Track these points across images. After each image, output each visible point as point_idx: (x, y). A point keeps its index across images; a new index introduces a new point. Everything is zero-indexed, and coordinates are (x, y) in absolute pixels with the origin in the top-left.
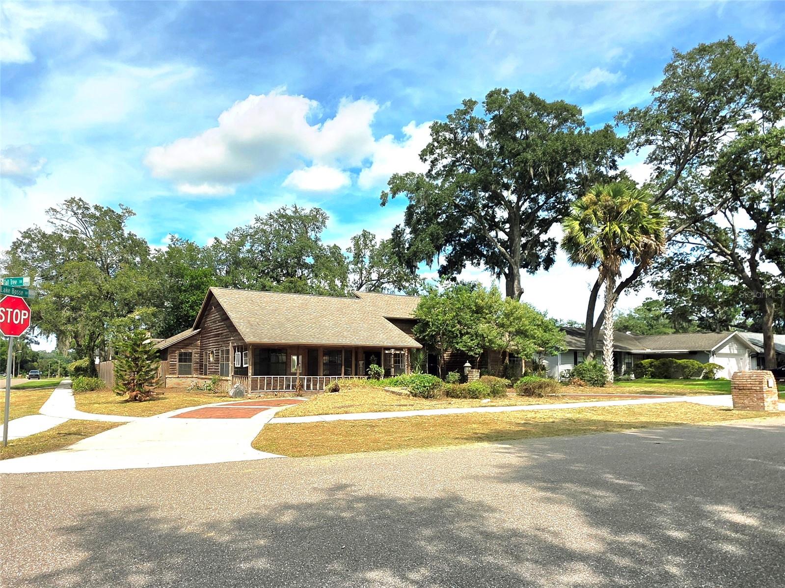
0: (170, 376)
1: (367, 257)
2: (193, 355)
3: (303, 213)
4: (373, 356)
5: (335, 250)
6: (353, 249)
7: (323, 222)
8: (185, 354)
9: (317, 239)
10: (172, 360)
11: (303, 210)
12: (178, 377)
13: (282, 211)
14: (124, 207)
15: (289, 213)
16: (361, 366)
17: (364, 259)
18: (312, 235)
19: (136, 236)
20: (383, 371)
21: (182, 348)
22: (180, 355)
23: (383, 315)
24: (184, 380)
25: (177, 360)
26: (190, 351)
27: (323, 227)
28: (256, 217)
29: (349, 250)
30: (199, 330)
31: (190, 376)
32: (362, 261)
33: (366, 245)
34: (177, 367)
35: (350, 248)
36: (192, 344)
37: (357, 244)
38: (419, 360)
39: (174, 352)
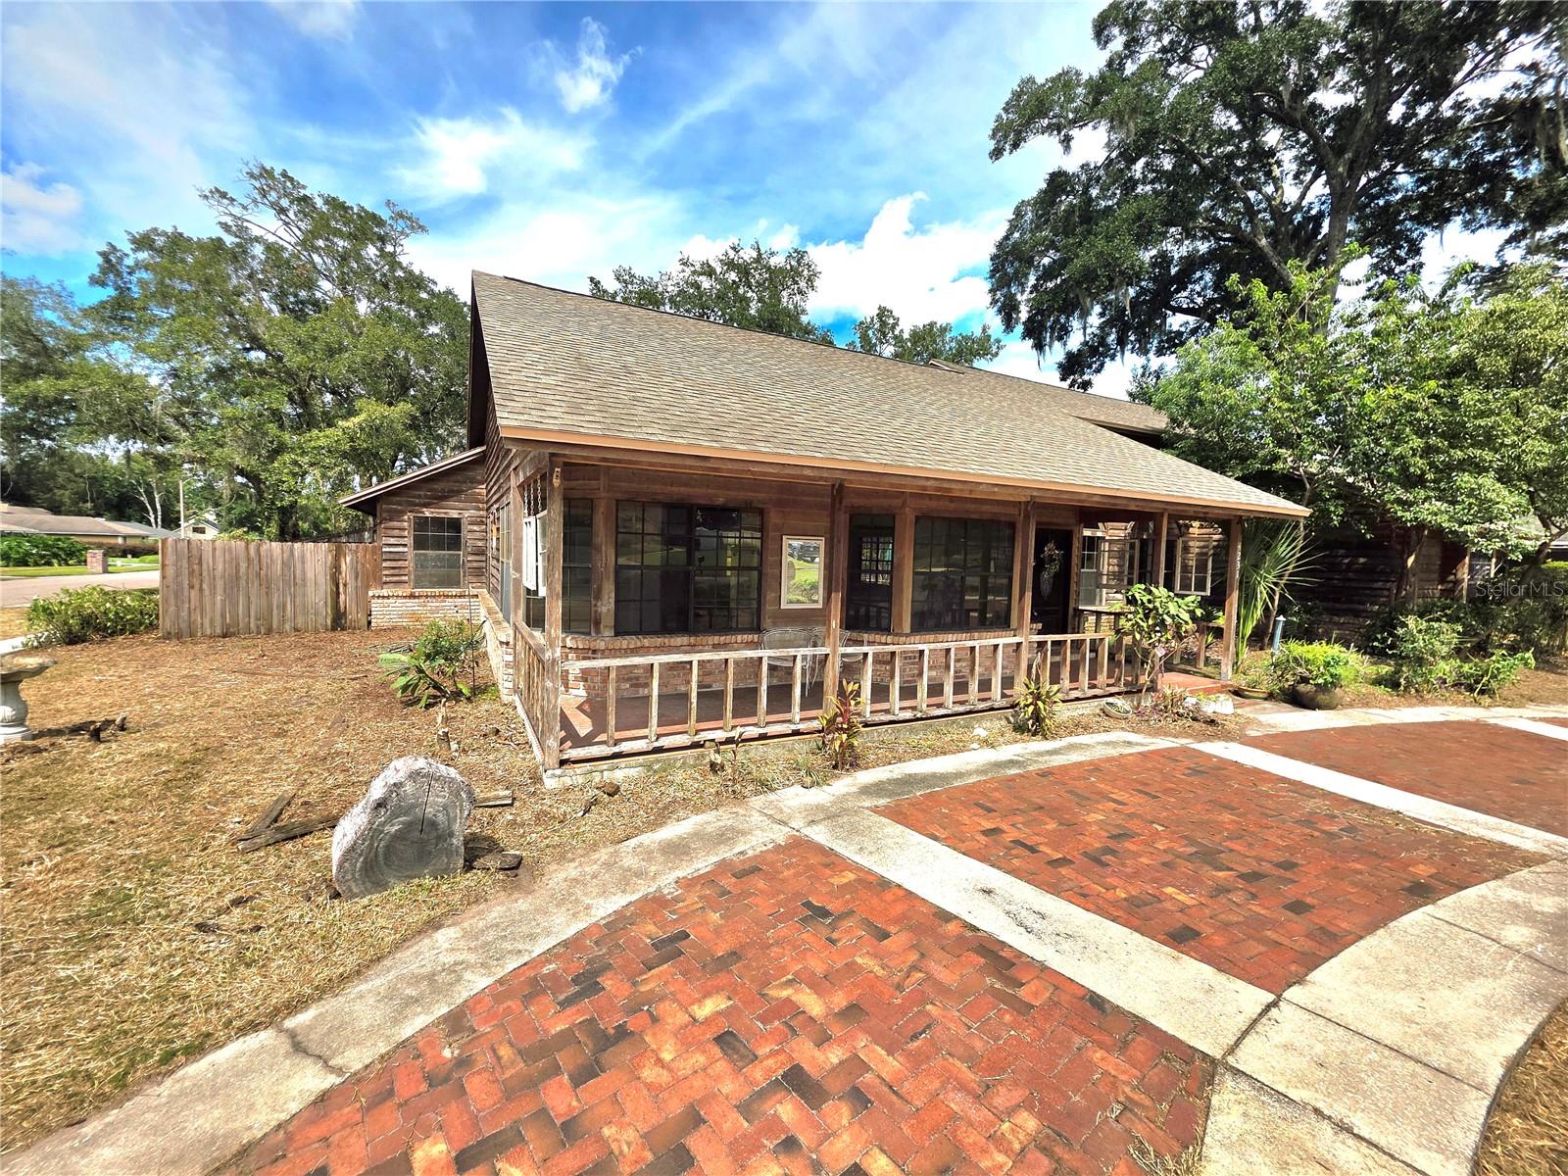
0: (385, 592)
2: (465, 527)
3: (772, 261)
7: (811, 281)
8: (438, 522)
9: (800, 311)
10: (392, 541)
11: (772, 254)
12: (412, 596)
13: (732, 254)
14: (397, 209)
15: (746, 257)
19: (435, 283)
21: (426, 505)
22: (421, 524)
23: (1065, 411)
24: (434, 604)
25: (409, 541)
26: (454, 514)
27: (810, 291)
28: (680, 257)
30: (479, 450)
31: (454, 591)
34: (409, 565)
35: (853, 342)
36: (460, 492)
39: (396, 515)
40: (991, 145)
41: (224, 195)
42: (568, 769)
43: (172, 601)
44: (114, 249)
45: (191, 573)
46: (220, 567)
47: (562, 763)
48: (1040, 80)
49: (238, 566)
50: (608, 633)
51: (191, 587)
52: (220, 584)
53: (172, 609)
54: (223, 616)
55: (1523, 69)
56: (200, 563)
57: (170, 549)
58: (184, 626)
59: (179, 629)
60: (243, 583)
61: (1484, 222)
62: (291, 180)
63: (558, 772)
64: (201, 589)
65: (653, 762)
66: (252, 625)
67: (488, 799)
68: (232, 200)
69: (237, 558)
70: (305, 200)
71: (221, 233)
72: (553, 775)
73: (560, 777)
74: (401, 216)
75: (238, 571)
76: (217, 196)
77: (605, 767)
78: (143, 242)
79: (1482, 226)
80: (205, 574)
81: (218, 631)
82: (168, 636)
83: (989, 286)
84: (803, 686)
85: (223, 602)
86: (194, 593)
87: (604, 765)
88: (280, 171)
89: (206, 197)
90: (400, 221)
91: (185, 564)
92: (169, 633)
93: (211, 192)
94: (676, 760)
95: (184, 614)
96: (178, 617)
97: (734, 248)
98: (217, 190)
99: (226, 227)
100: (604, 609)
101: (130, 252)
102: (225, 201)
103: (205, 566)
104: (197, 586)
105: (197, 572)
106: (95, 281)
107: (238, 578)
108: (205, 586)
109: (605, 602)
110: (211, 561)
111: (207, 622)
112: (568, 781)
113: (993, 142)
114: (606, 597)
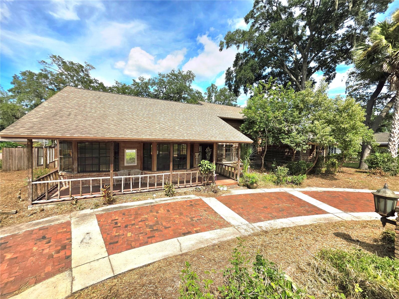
1: (213, 96)
3: (183, 74)
4: (208, 148)
5: (199, 93)
6: (207, 93)
7: (193, 78)
9: (190, 86)
11: (183, 72)
14: (87, 64)
15: (176, 73)
16: (197, 157)
17: (212, 98)
18: (187, 84)
19: (98, 81)
20: (215, 166)
23: (218, 115)
27: (193, 80)
28: (159, 73)
29: (205, 93)
32: (211, 99)
33: (213, 91)
35: (206, 93)
37: (209, 91)
38: (248, 154)
40: (219, 48)
41: (44, 62)
42: (34, 205)
43: (5, 162)
44: (16, 75)
45: (10, 156)
46: (17, 154)
47: (33, 204)
48: (232, 32)
49: (21, 154)
50: (76, 172)
51: (10, 159)
52: (17, 158)
53: (5, 164)
54: (18, 166)
55: (348, 27)
56: (12, 153)
57: (4, 150)
58: (8, 168)
59: (6, 169)
60: (23, 158)
61: (350, 62)
62: (61, 58)
63: (31, 206)
64: (12, 160)
65: (58, 204)
66: (25, 168)
67: (10, 212)
68: (46, 63)
69: (21, 152)
70: (64, 62)
71: (41, 71)
72: (30, 207)
73: (32, 207)
74: (88, 65)
75: (21, 155)
76: (43, 62)
77: (45, 205)
78: (24, 74)
79: (349, 64)
80: (13, 156)
81: (16, 169)
82: (4, 171)
83: (225, 81)
84: (132, 183)
85: (18, 162)
86: (10, 161)
87: (44, 204)
88: (58, 56)
89: (40, 63)
90: (88, 67)
91: (8, 154)
92: (4, 170)
93: (41, 61)
94: (65, 203)
95: (8, 165)
96: (6, 166)
97: (173, 71)
98: (43, 61)
99: (42, 70)
100: (74, 167)
101: (20, 76)
102: (45, 63)
103: (13, 154)
104: (11, 159)
105: (11, 156)
106: (12, 83)
107: (21, 157)
108: (13, 159)
109: (75, 165)
110: (15, 153)
111: (14, 167)
112: (34, 208)
113: (220, 47)
114: (75, 164)
